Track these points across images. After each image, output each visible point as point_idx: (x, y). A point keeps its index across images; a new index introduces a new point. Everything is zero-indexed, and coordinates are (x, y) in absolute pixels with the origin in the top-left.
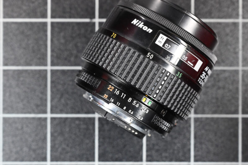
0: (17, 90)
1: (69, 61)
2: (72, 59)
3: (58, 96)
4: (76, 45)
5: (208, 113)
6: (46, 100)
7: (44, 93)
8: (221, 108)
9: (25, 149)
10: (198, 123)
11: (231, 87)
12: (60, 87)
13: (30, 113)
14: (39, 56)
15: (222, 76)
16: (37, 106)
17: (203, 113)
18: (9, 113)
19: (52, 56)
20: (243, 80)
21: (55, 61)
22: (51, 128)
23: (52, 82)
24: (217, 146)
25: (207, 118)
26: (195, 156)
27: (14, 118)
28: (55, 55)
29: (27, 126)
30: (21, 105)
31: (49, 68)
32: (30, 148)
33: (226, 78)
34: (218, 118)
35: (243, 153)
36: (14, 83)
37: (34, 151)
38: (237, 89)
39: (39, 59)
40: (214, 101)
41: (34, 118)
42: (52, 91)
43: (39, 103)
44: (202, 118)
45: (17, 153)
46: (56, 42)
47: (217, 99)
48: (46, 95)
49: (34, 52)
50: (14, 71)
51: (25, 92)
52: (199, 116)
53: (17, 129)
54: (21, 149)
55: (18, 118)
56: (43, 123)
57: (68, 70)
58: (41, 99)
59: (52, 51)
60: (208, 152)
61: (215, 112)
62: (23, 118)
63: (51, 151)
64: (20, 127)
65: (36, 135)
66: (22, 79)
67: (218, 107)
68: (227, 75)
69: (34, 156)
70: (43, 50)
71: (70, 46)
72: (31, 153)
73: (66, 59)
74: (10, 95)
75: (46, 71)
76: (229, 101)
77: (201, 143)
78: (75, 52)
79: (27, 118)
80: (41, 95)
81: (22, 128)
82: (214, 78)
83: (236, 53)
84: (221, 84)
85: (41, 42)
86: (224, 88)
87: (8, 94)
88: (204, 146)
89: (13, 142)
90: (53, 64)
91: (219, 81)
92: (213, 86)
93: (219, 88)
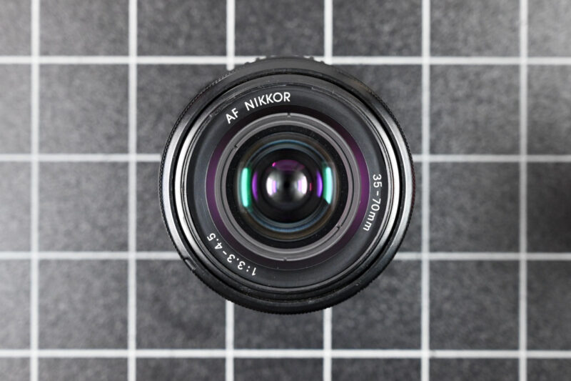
0: (68, 105)
1: (175, 46)
2: (181, 42)
3: (152, 118)
4: (188, 14)
5: (458, 153)
6: (127, 126)
7: (123, 111)
8: (483, 144)
9: (85, 226)
10: (437, 174)
11: (504, 99)
12: (155, 99)
13: (94, 152)
14: (112, 36)
15: (486, 77)
16: (109, 138)
17: (448, 151)
18: (51, 152)
19: (139, 36)
20: (530, 86)
21: (146, 46)
22: (138, 182)
23: (140, 89)
24: (475, 220)
25: (455, 164)
26: (431, 241)
27: (62, 163)
28: (145, 33)
29: (88, 179)
30: (75, 136)
31: (133, 60)
32: (94, 225)
33: (494, 82)
34: (477, 164)
35: (529, 234)
36: (61, 91)
37: (103, 230)
38: (517, 103)
39: (114, 41)
40: (470, 127)
41: (102, 164)
42: (139, 108)
43: (113, 132)
44: (444, 164)
45: (68, 234)
46: (147, 7)
47: (475, 123)
48: (127, 115)
49: (102, 26)
50: (62, 67)
51: (84, 109)
52: (440, 158)
53: (67, 184)
54: (77, 227)
55: (71, 163)
56: (121, 173)
57: (173, 66)
58: (117, 123)
59: (140, 25)
60: (458, 233)
61: (471, 151)
62: (80, 164)
63: (139, 229)
64: (73, 181)
65: (107, 198)
66: (77, 82)
67: (479, 139)
68: (495, 74)
69: (102, 240)
70: (120, 24)
71: (177, 15)
72: (97, 234)
73: (167, 42)
74: (54, 116)
75: (126, 67)
76: (501, 127)
77: (443, 214)
78: (185, 28)
79: (88, 164)
80: (116, 116)
81: (78, 183)
82: (470, 82)
83: (515, 30)
84: (484, 93)
85: (117, 8)
86: (490, 101)
87: (48, 114)
88: (449, 221)
89: (60, 212)
90: (141, 52)
91: (480, 87)
92: (468, 97)
93: (480, 101)
